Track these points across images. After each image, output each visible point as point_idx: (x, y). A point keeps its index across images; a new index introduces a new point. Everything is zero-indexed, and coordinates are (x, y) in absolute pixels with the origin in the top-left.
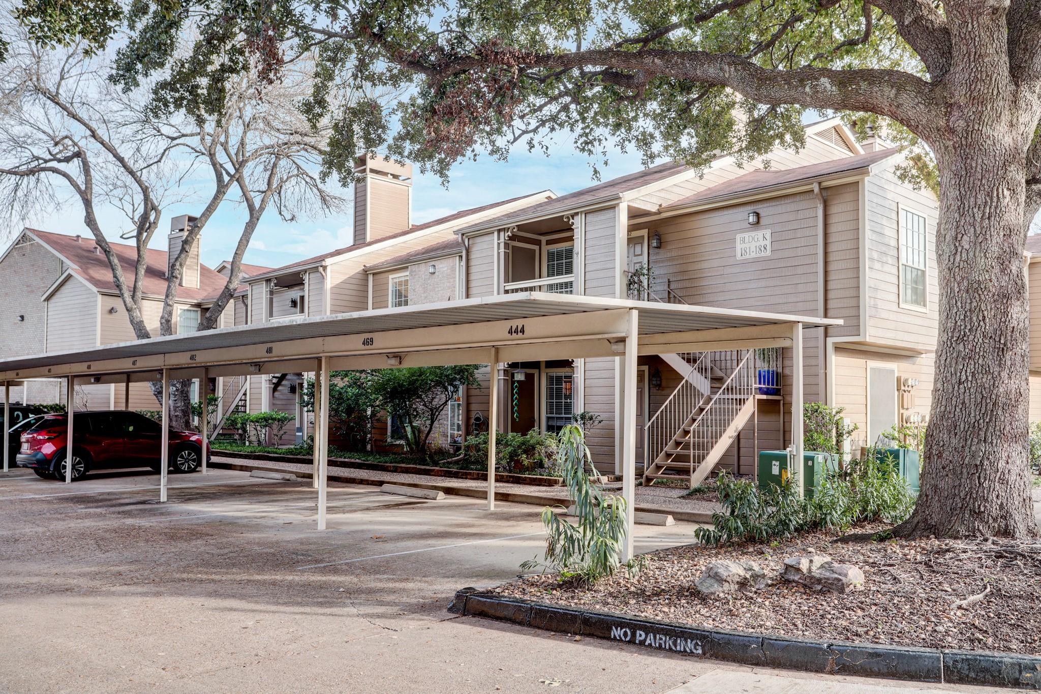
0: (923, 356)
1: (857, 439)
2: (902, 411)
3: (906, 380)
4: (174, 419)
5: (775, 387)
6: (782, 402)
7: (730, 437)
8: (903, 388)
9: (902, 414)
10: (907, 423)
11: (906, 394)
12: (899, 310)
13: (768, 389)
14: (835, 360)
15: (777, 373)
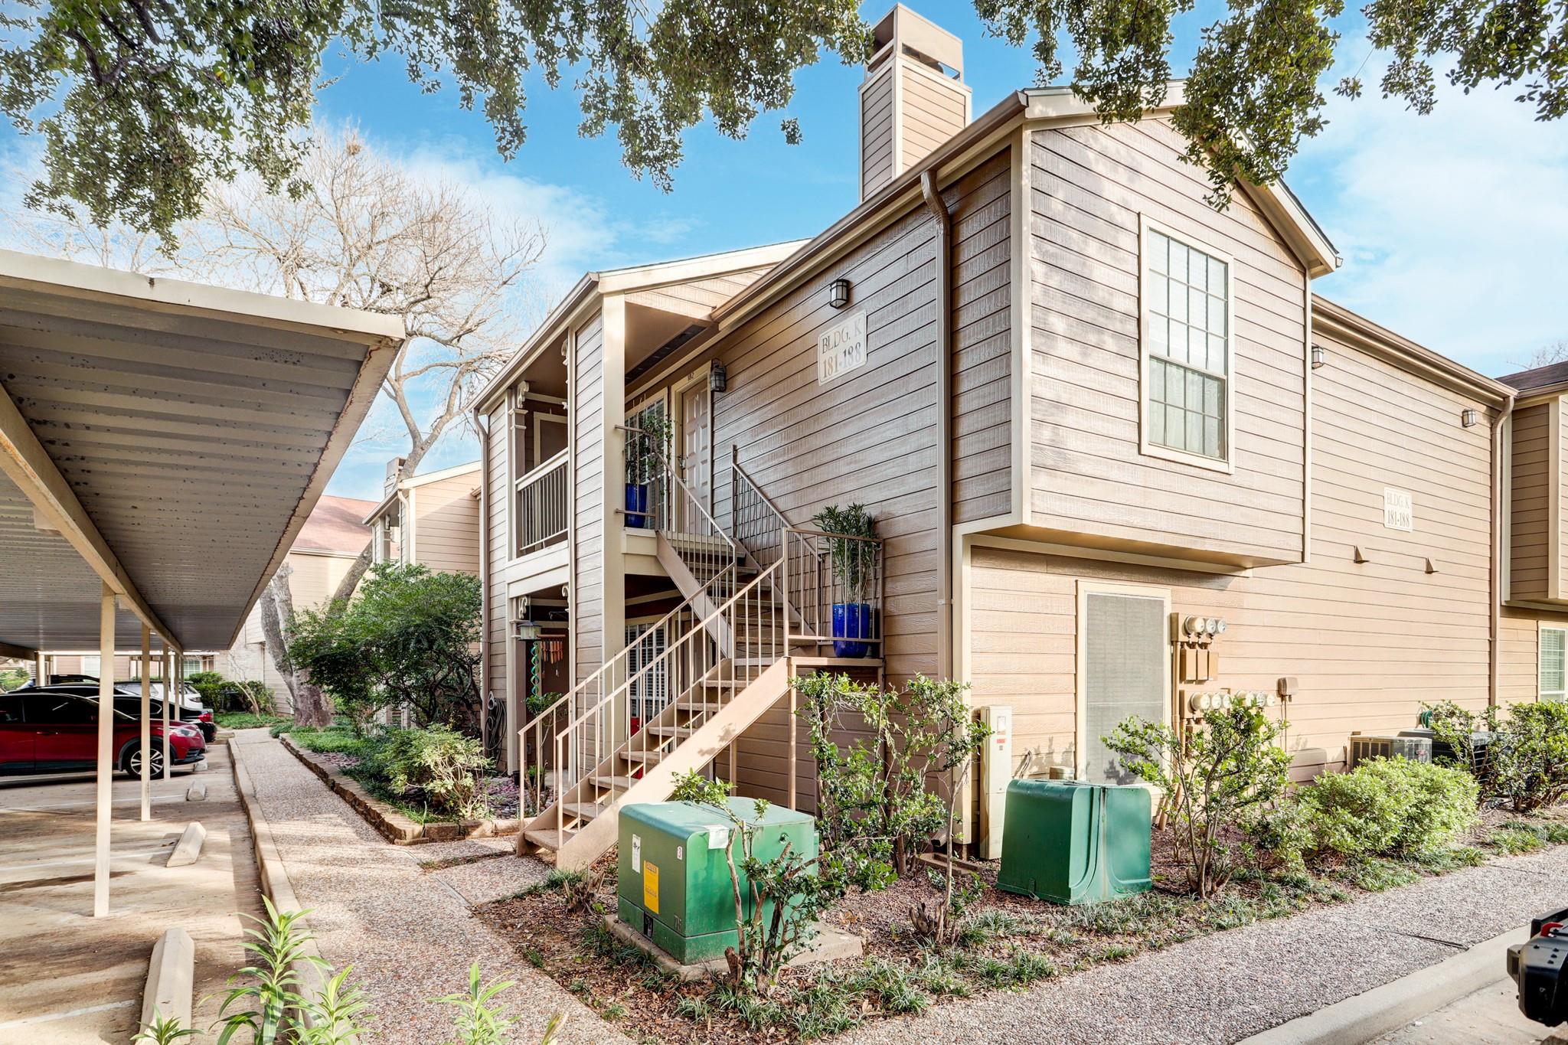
0: (1248, 573)
1: (1044, 750)
2: (1180, 687)
3: (1191, 621)
4: (299, 700)
5: (860, 639)
6: (881, 672)
7: (702, 753)
8: (1182, 638)
9: (1182, 694)
10: (1193, 710)
11: (1190, 653)
12: (1141, 460)
13: (848, 644)
14: (971, 574)
15: (865, 609)
